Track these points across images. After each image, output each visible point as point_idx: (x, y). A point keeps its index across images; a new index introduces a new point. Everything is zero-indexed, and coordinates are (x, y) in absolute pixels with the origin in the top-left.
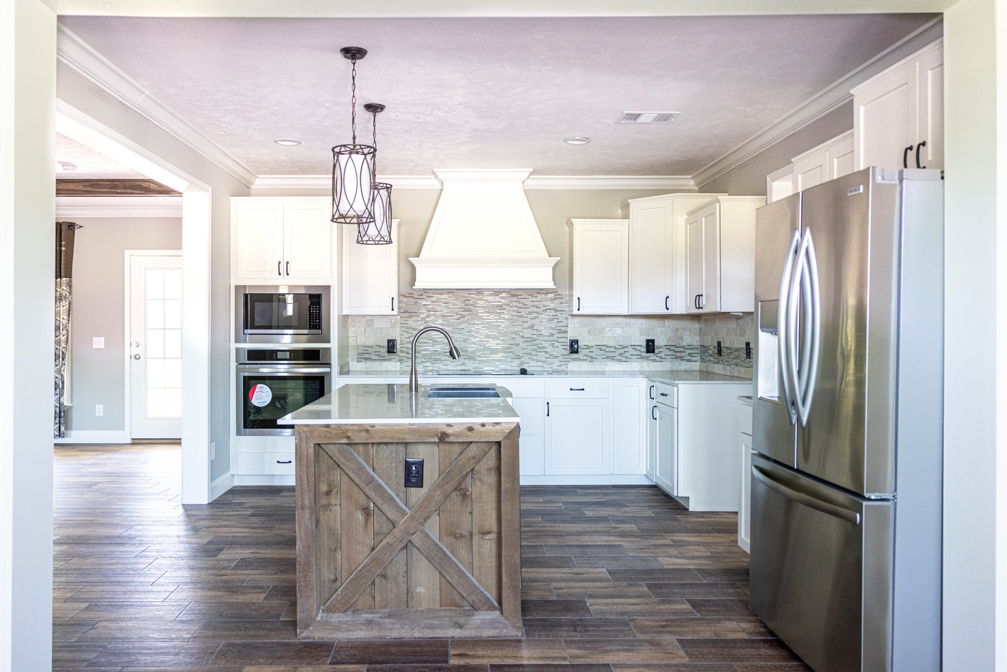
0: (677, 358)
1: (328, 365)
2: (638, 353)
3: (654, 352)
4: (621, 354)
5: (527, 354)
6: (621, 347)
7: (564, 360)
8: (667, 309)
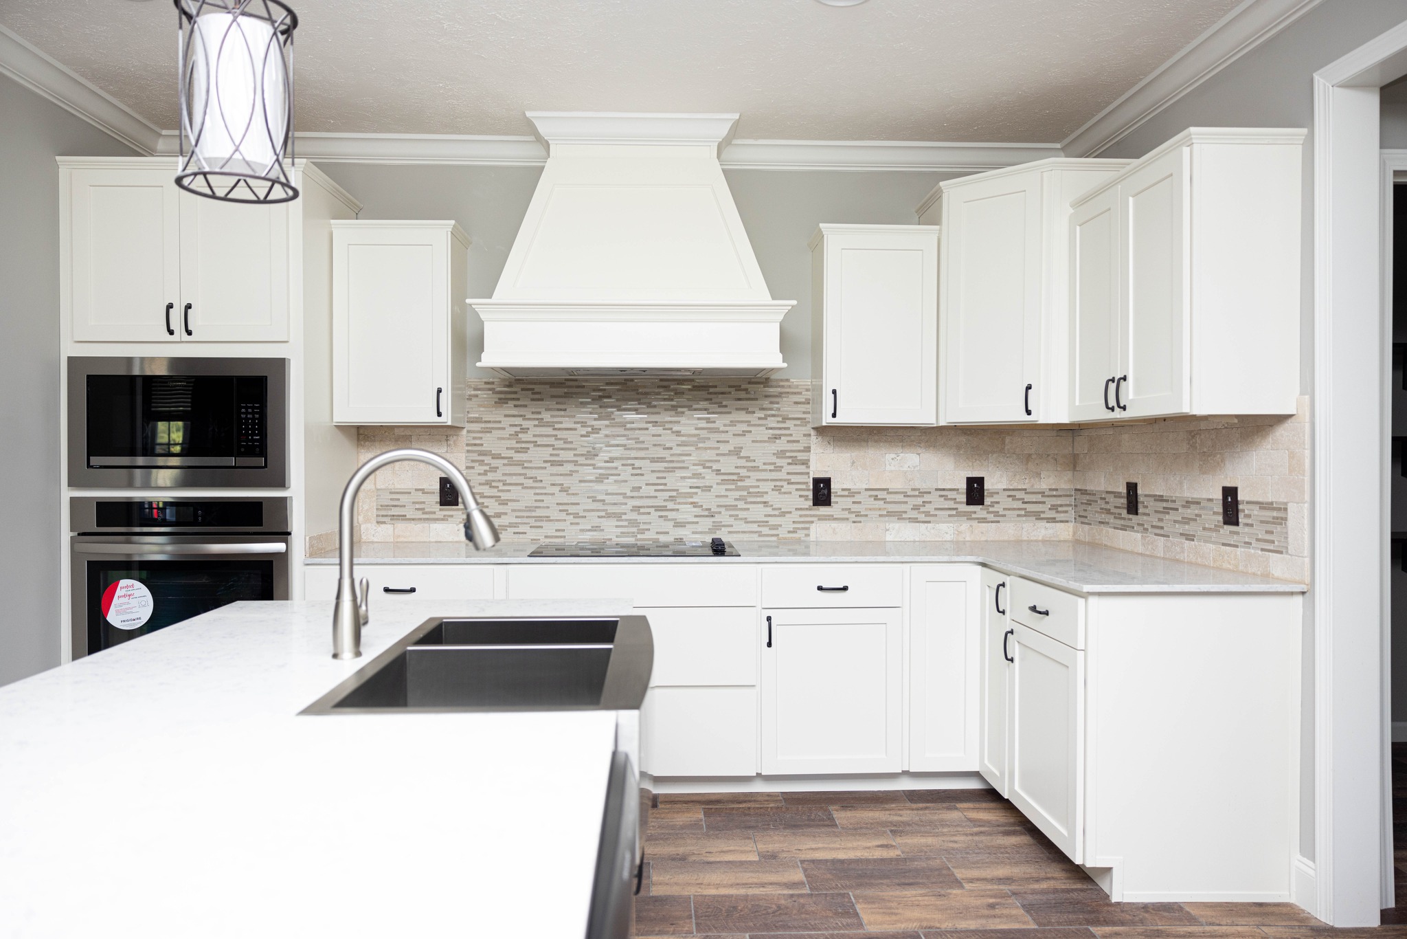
0: (1028, 514)
1: (284, 535)
2: (951, 504)
3: (983, 504)
4: (916, 508)
5: (727, 507)
6: (917, 493)
7: (802, 519)
8: (1029, 412)
